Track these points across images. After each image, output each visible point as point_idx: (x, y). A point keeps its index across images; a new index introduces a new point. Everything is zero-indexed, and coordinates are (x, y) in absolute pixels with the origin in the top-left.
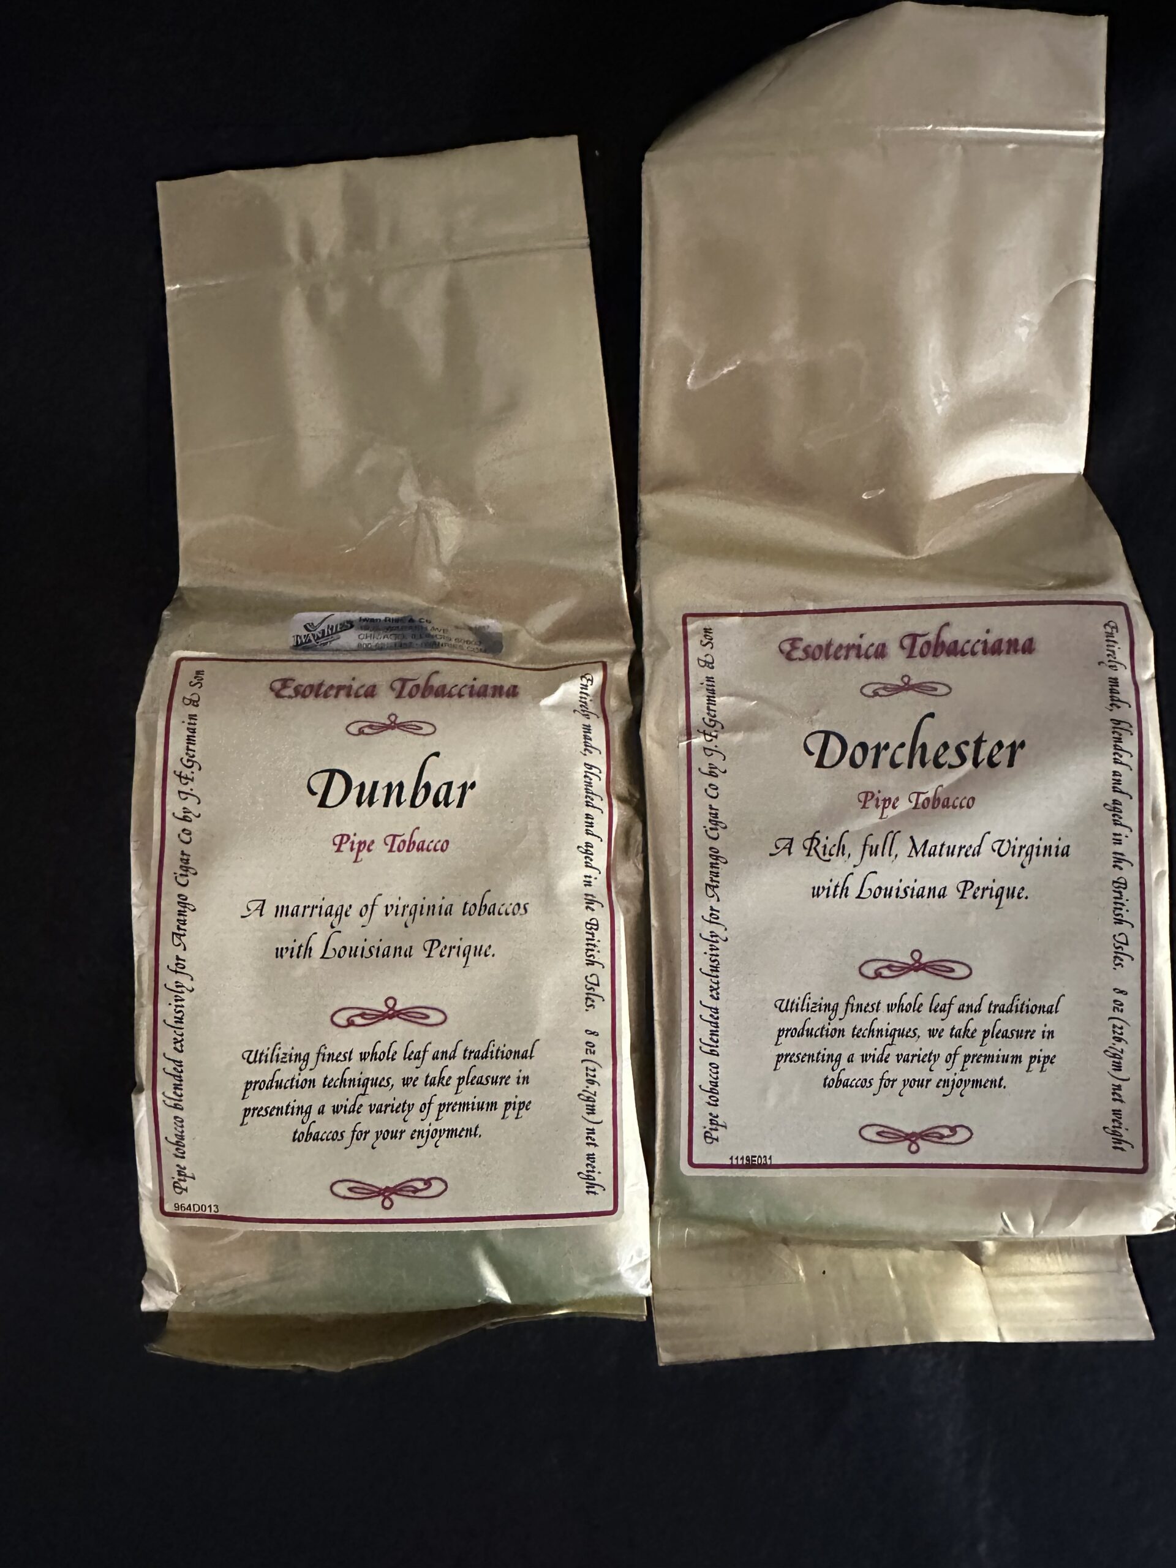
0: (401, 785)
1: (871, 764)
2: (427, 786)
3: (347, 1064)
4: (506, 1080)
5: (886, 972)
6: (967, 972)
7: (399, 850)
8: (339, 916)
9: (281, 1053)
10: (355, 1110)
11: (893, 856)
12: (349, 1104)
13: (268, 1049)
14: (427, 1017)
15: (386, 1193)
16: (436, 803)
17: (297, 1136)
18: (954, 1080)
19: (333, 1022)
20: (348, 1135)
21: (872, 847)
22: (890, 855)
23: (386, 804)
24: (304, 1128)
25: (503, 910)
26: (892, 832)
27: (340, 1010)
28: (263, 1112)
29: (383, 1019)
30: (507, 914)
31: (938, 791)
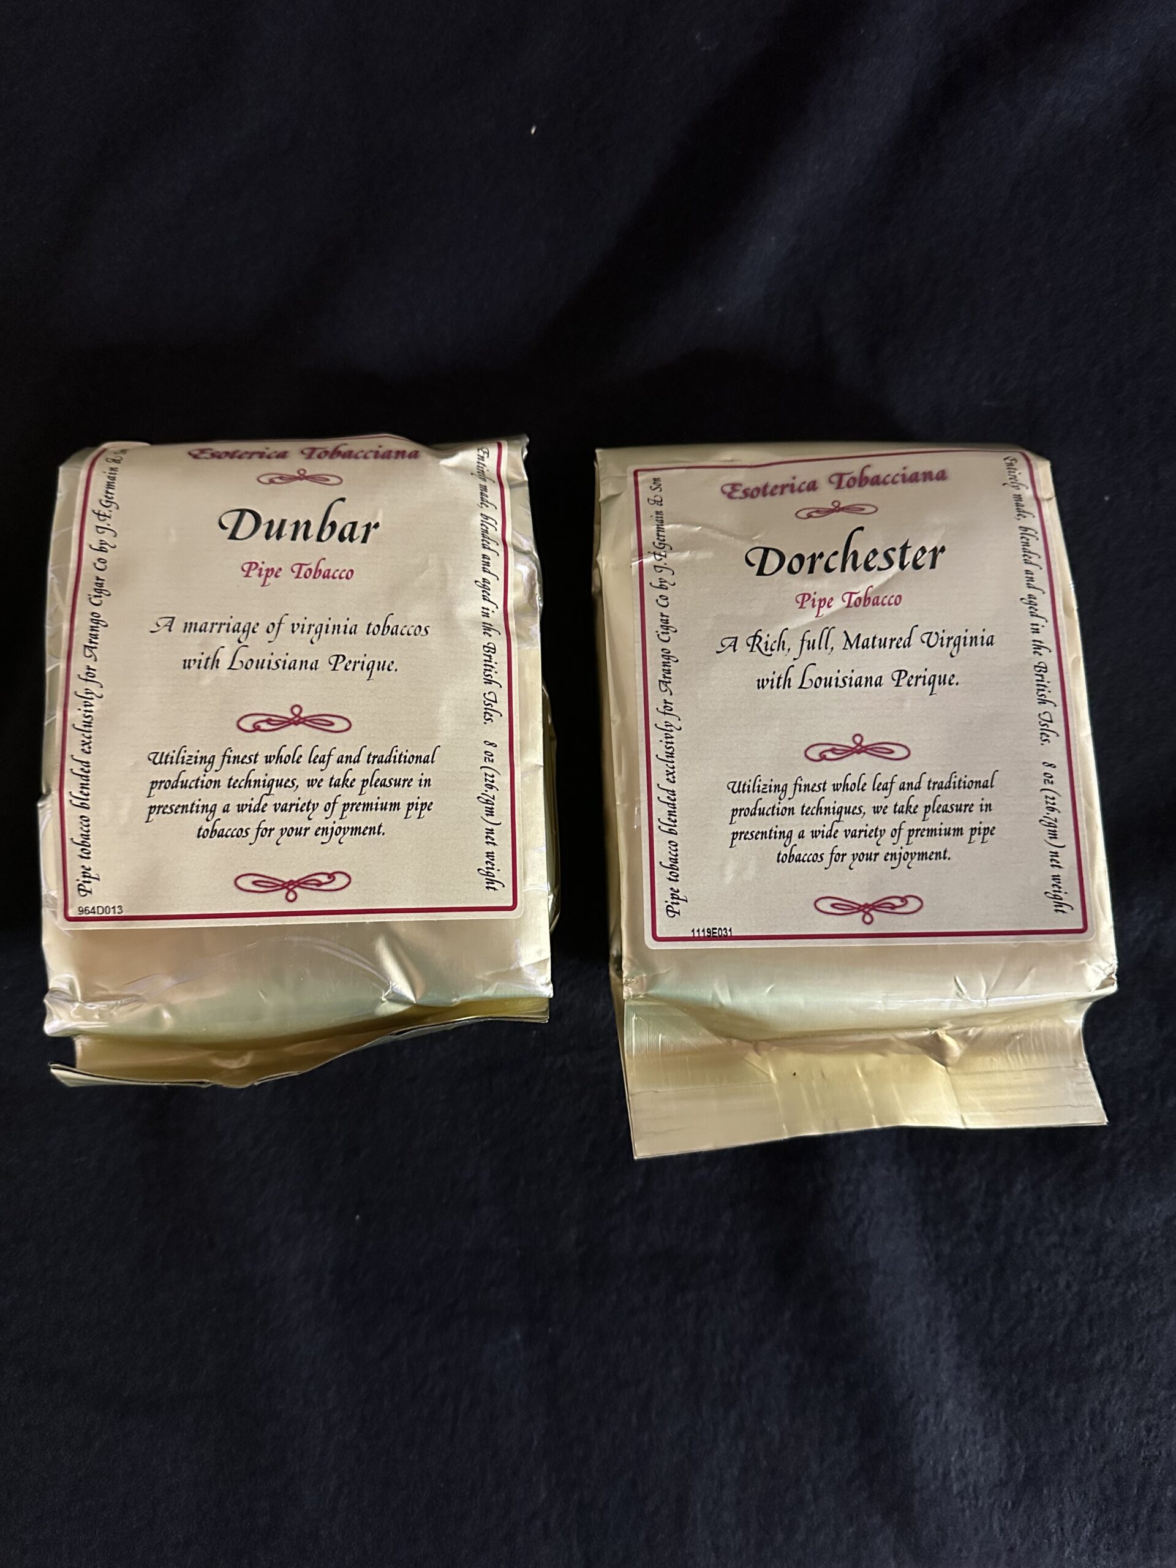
0: (308, 523)
1: (808, 571)
2: (333, 525)
3: (252, 766)
4: (409, 783)
5: (830, 755)
6: (905, 753)
7: (305, 577)
8: (246, 633)
9: (186, 755)
10: (260, 808)
11: (829, 650)
12: (254, 803)
13: (174, 751)
14: (332, 724)
15: (290, 886)
16: (341, 538)
17: (201, 833)
18: (900, 854)
19: (240, 728)
20: (252, 833)
21: (809, 641)
22: (826, 648)
23: (294, 538)
24: (209, 825)
25: (405, 632)
26: (827, 628)
27: (246, 716)
28: (168, 810)
29: (289, 725)
30: (409, 634)
31: (869, 592)
